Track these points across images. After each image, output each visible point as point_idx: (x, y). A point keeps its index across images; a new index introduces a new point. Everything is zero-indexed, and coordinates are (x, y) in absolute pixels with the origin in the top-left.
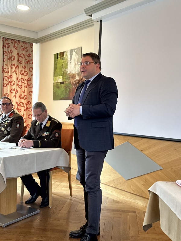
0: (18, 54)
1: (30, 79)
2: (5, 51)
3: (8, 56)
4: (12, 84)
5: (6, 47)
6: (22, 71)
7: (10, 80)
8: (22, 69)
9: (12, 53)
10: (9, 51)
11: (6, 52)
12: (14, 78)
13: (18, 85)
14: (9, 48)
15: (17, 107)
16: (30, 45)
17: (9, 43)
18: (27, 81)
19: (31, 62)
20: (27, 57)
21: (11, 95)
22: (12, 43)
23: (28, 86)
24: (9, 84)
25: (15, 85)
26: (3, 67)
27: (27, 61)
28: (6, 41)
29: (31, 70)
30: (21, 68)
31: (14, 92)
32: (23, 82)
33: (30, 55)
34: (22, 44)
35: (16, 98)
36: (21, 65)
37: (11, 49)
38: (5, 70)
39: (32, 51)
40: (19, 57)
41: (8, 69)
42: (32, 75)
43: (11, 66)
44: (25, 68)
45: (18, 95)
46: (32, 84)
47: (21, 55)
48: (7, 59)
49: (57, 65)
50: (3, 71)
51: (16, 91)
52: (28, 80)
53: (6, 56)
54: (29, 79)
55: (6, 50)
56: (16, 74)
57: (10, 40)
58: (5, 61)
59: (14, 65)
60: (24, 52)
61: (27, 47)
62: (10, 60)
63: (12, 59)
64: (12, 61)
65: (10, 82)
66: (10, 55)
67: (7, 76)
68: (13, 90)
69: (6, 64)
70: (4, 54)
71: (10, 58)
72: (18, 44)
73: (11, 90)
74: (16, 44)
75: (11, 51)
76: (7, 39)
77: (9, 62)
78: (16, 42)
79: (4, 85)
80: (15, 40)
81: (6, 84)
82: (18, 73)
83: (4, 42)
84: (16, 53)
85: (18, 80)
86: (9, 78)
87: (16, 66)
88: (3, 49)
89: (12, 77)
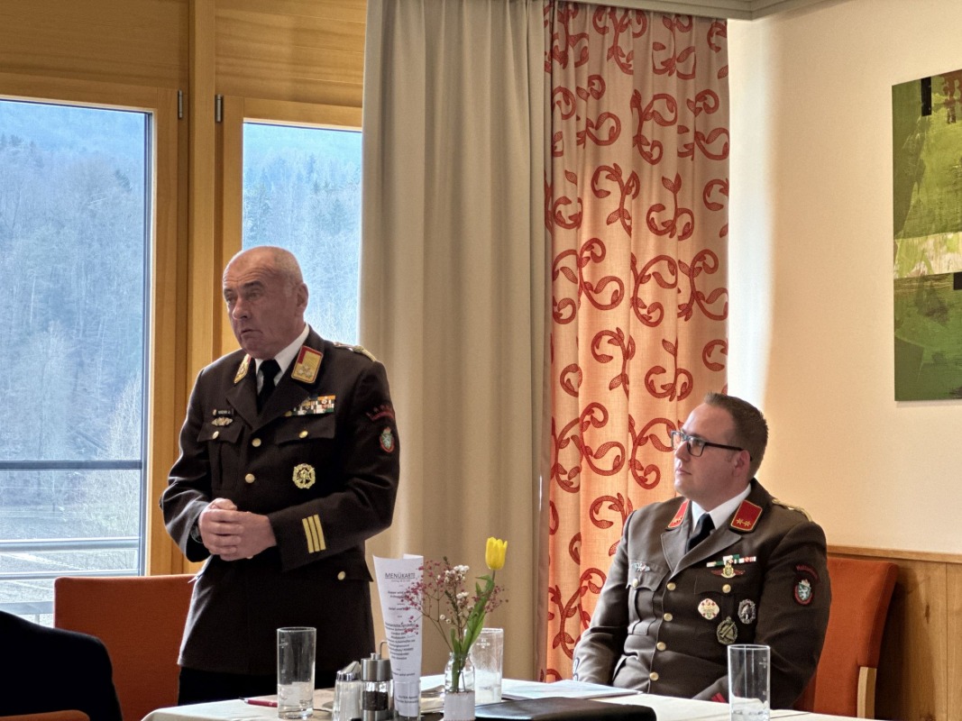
0: (636, 99)
1: (710, 261)
2: (560, 89)
3: (578, 118)
4: (605, 297)
5: (564, 61)
6: (660, 208)
7: (585, 270)
8: (661, 195)
9: (599, 95)
10: (584, 86)
11: (566, 93)
12: (616, 264)
13: (636, 302)
14: (585, 66)
15: (629, 456)
16: (710, 34)
17: (583, 35)
18: (692, 273)
19: (715, 148)
20: (691, 114)
21: (594, 375)
22: (603, 31)
23: (695, 307)
24: (584, 297)
25: (625, 302)
26: (549, 190)
27: (690, 138)
28: (564, 20)
29: (715, 196)
30: (652, 192)
31: (616, 352)
32: (670, 279)
33: (711, 101)
34: (658, 30)
35: (627, 392)
36: (656, 166)
37: (595, 72)
38: (566, 211)
39: (723, 73)
40: (642, 117)
41: (580, 201)
42: (724, 232)
43: (595, 179)
44: (677, 186)
45: (636, 370)
46: (724, 291)
47: (651, 104)
48: (574, 139)
49: (923, 155)
50: (552, 218)
51: (626, 342)
52: (699, 264)
53: (566, 117)
54: (700, 257)
55: (569, 77)
56: (628, 229)
57: (590, 14)
58: (561, 153)
59: (615, 173)
60: (672, 85)
61: (689, 50)
62: (589, 140)
63: (604, 136)
64: (604, 148)
65: (590, 289)
66: (586, 109)
67: (573, 252)
68: (610, 338)
69: (566, 172)
70: (557, 107)
71: (587, 131)
72: (636, 35)
73: (596, 342)
74: (623, 37)
75: (596, 82)
76: (571, 7)
77: (584, 157)
78: (626, 21)
79: (561, 312)
80: (621, 8)
81: (571, 302)
82: (638, 224)
83: (556, 31)
84: (629, 94)
85: (639, 271)
86: (580, 264)
87: (625, 182)
88: (549, 75)
89: (599, 253)
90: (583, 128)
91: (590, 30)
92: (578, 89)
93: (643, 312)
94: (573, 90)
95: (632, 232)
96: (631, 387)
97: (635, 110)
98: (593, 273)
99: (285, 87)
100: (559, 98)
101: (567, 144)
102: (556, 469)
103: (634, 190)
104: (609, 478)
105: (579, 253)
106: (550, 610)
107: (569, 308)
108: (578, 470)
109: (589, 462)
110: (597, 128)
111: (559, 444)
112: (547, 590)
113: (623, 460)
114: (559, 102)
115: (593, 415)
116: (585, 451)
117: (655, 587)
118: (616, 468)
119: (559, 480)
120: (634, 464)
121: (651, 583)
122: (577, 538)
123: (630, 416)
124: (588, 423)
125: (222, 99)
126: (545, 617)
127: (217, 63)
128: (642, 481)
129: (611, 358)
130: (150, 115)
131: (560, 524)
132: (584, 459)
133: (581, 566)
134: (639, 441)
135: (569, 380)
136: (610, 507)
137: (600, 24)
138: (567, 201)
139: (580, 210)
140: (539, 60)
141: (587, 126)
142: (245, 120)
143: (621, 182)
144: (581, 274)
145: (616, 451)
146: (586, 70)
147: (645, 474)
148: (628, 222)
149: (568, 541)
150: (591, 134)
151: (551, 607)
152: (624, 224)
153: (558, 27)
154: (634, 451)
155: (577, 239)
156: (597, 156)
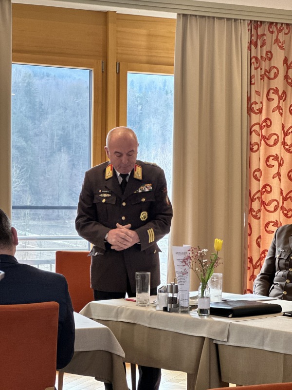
0: (286, 61)
2: (254, 57)
3: (261, 69)
4: (271, 142)
5: (256, 45)
7: (263, 131)
9: (270, 59)
10: (264, 55)
11: (256, 58)
12: (276, 128)
13: (284, 143)
14: (264, 48)
15: (281, 205)
17: (264, 35)
21: (267, 173)
22: (272, 32)
24: (263, 142)
25: (279, 144)
26: (249, 99)
28: (256, 29)
31: (275, 163)
35: (280, 180)
37: (269, 49)
38: (256, 107)
40: (288, 68)
41: (262, 103)
43: (268, 94)
45: (284, 171)
48: (259, 77)
50: (250, 110)
51: (279, 160)
53: (256, 69)
55: (258, 52)
56: (281, 114)
57: (267, 26)
58: (254, 84)
59: (276, 91)
62: (266, 78)
63: (272, 76)
64: (272, 81)
65: (264, 138)
66: (265, 65)
67: (259, 124)
68: (273, 158)
69: (256, 91)
70: (252, 64)
71: (265, 74)
72: (286, 34)
73: (267, 160)
74: (280, 34)
75: (269, 54)
76: (259, 23)
77: (264, 85)
78: (282, 28)
79: (253, 147)
80: (279, 23)
81: (257, 144)
82: (285, 112)
83: (252, 33)
84: (282, 58)
85: (285, 131)
86: (261, 128)
87: (280, 95)
88: (249, 51)
89: (269, 124)
90: (263, 73)
91: (267, 32)
92: (261, 57)
93: (287, 147)
94: (259, 57)
95: (283, 115)
96: (282, 178)
97: (285, 65)
98: (267, 132)
99: (144, 58)
100: (254, 61)
101: (257, 79)
102: (251, 210)
103: (284, 97)
104: (273, 214)
105: (261, 124)
106: (248, 266)
107: (257, 146)
108: (260, 211)
109: (264, 207)
110: (269, 73)
111: (252, 200)
112: (247, 258)
113: (278, 207)
114: (253, 63)
115: (266, 189)
116: (263, 203)
117: (286, 258)
118: (275, 210)
119: (252, 214)
120: (283, 208)
121: (284, 256)
122: (260, 237)
123: (281, 189)
124: (264, 192)
125: (119, 64)
126: (246, 268)
127: (117, 50)
128: (286, 215)
129: (273, 166)
130: (91, 70)
131: (253, 232)
132: (263, 206)
133: (261, 249)
134: (285, 199)
135: (256, 175)
136: (273, 225)
137: (271, 30)
138: (256, 103)
139: (261, 107)
140: (245, 45)
141: (265, 72)
142: (128, 72)
143: (278, 95)
144: (262, 132)
145: (275, 203)
146: (265, 49)
147: (287, 212)
148: (281, 111)
149: (256, 239)
150: (266, 75)
151: (249, 265)
152: (279, 112)
153: (253, 32)
154: (283, 203)
155: (260, 119)
156: (269, 84)
